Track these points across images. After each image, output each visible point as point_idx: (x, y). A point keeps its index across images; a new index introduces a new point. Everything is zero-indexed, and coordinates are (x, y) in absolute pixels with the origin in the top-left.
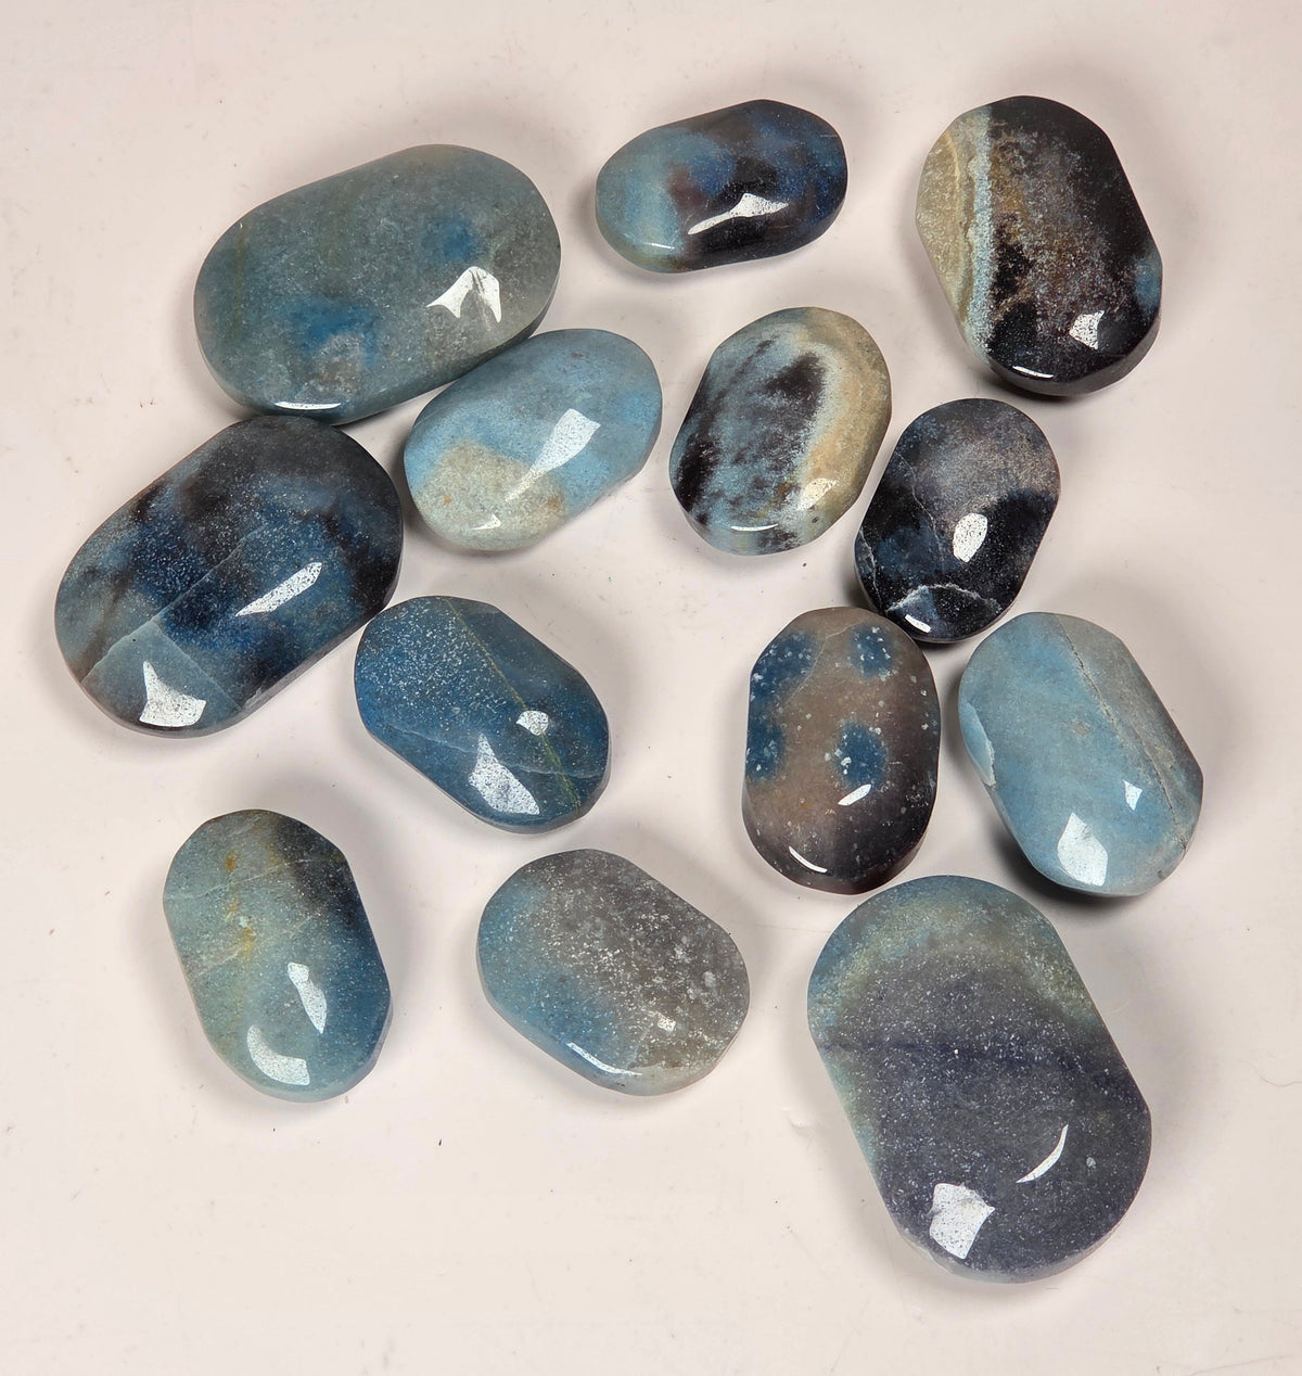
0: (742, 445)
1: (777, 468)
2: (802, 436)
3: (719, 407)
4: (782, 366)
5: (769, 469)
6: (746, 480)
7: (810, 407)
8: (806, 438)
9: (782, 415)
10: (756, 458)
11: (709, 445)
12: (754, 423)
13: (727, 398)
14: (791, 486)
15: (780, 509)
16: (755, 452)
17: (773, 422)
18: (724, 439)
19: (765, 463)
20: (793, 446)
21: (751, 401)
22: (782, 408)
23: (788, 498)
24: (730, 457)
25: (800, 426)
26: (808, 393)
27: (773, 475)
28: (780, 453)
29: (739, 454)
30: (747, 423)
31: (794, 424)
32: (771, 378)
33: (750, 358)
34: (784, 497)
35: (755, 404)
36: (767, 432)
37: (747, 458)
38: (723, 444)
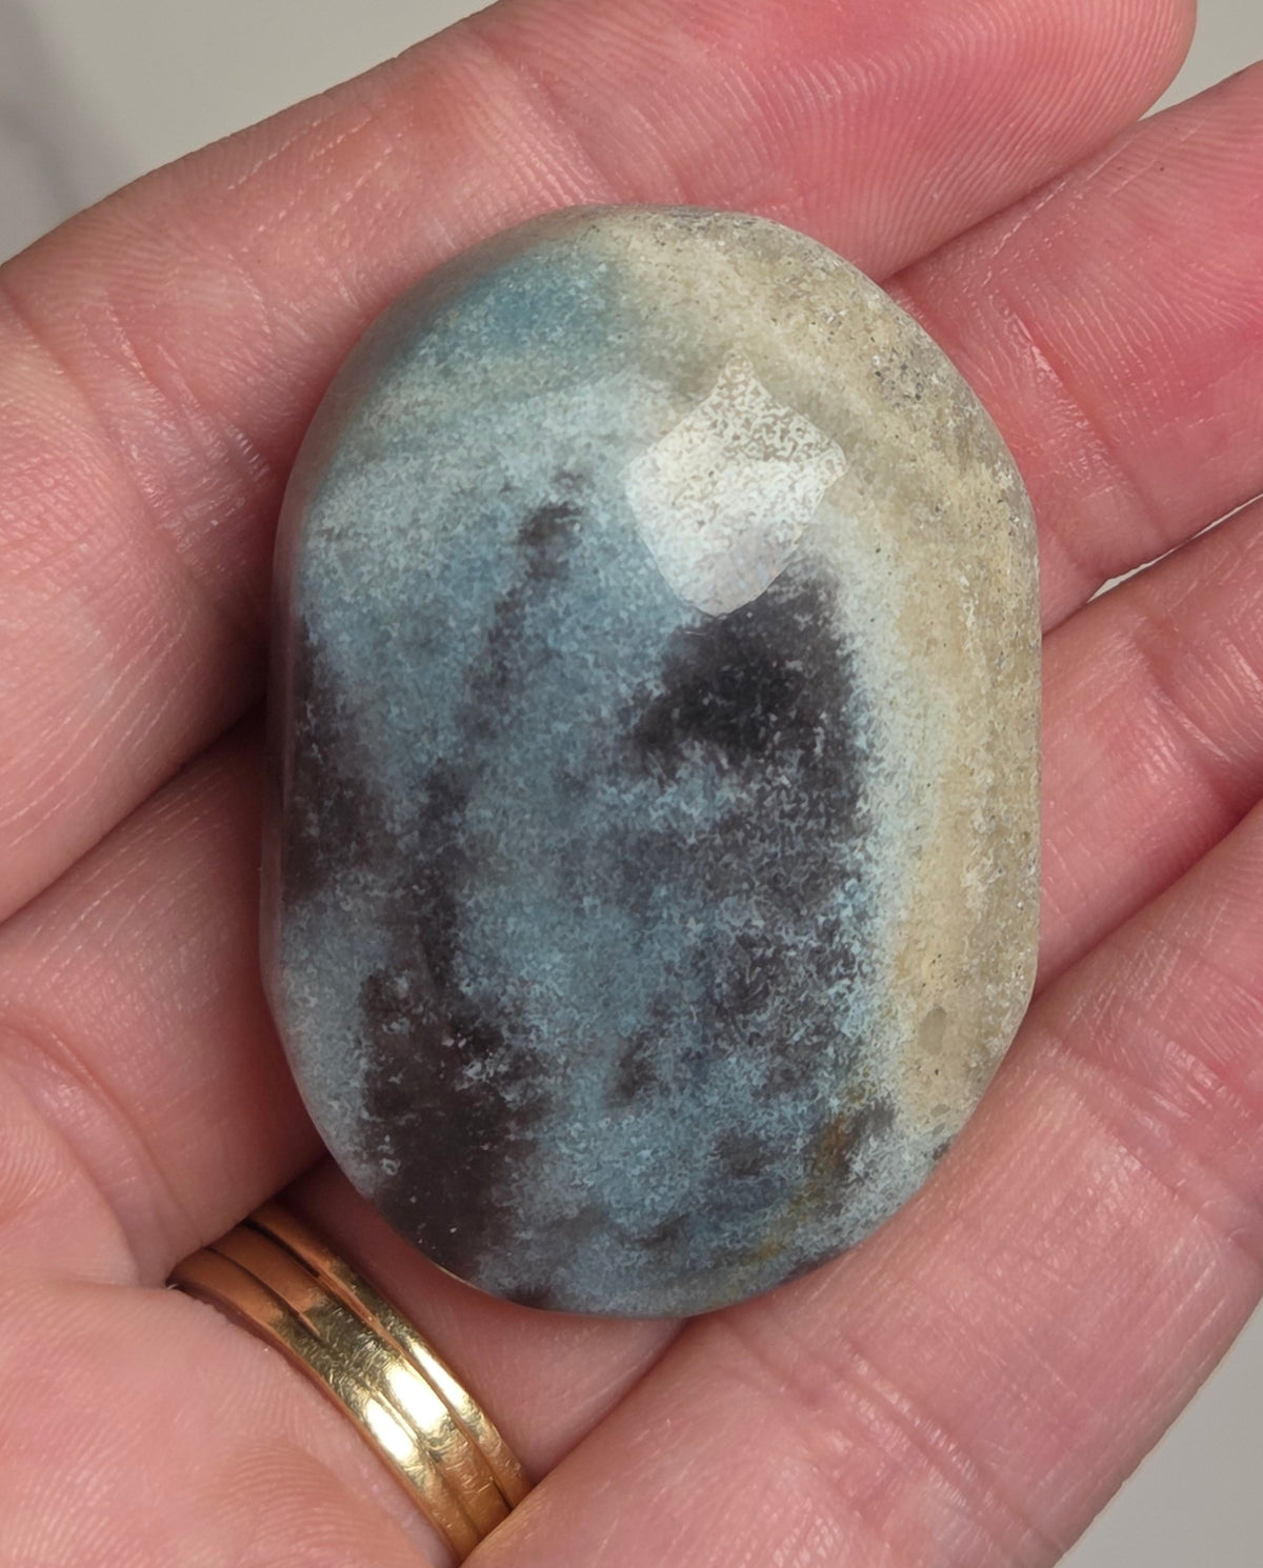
0: (630, 1021)
1: (792, 1077)
2: (847, 913)
3: (455, 852)
4: (667, 631)
5: (766, 1093)
6: (685, 1155)
7: (831, 779)
8: (861, 916)
9: (740, 851)
10: (698, 1062)
11: (484, 1042)
12: (641, 911)
13: (480, 813)
14: (859, 1122)
15: (837, 1209)
16: (689, 1040)
17: (717, 888)
18: (546, 1010)
19: (743, 1070)
20: (822, 968)
21: (593, 819)
22: (731, 823)
23: (858, 1167)
24: (592, 1082)
25: (825, 875)
26: (806, 722)
27: (788, 1108)
28: (783, 1019)
29: (626, 1062)
30: (618, 923)
31: (797, 880)
32: (641, 697)
33: (508, 608)
34: (844, 1167)
35: (618, 835)
36: (709, 938)
37: (665, 1071)
38: (546, 1032)
